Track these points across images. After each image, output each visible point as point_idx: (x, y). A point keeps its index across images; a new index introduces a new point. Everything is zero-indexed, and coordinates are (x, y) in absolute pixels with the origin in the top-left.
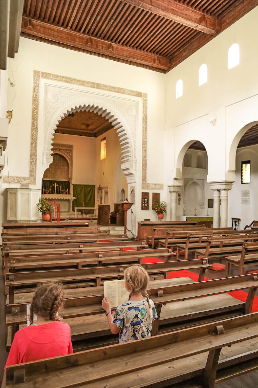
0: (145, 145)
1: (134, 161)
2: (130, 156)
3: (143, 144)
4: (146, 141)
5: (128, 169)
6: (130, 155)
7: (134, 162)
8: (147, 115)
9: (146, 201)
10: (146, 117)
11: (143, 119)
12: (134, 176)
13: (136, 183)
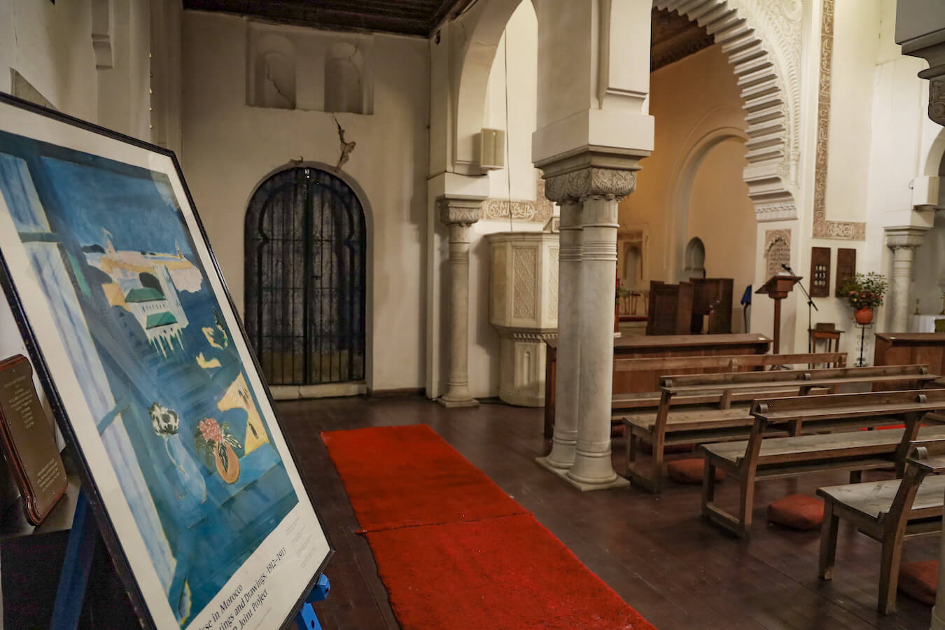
0: (826, 109)
1: (792, 157)
2: (783, 143)
3: (820, 106)
4: (827, 96)
5: (777, 180)
6: (783, 140)
7: (794, 160)
8: (832, 19)
9: (822, 272)
10: (831, 25)
11: (823, 31)
12: (793, 200)
13: (796, 219)
